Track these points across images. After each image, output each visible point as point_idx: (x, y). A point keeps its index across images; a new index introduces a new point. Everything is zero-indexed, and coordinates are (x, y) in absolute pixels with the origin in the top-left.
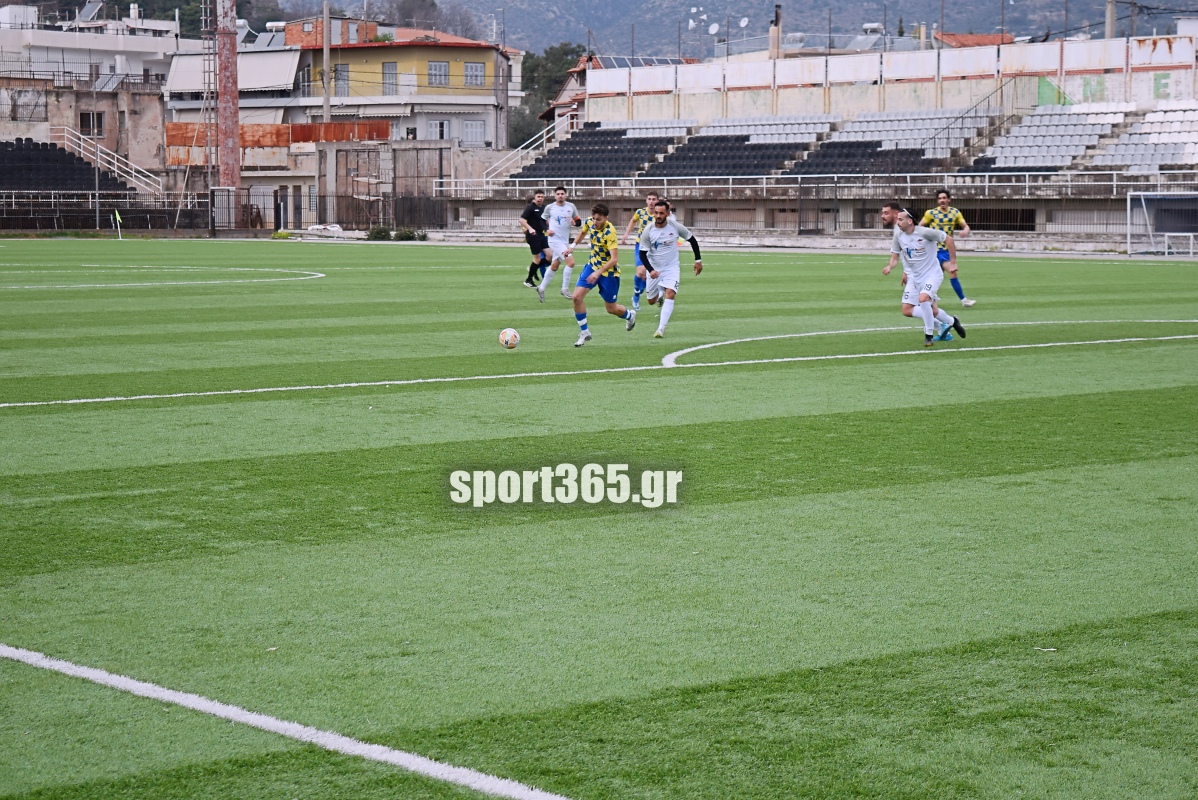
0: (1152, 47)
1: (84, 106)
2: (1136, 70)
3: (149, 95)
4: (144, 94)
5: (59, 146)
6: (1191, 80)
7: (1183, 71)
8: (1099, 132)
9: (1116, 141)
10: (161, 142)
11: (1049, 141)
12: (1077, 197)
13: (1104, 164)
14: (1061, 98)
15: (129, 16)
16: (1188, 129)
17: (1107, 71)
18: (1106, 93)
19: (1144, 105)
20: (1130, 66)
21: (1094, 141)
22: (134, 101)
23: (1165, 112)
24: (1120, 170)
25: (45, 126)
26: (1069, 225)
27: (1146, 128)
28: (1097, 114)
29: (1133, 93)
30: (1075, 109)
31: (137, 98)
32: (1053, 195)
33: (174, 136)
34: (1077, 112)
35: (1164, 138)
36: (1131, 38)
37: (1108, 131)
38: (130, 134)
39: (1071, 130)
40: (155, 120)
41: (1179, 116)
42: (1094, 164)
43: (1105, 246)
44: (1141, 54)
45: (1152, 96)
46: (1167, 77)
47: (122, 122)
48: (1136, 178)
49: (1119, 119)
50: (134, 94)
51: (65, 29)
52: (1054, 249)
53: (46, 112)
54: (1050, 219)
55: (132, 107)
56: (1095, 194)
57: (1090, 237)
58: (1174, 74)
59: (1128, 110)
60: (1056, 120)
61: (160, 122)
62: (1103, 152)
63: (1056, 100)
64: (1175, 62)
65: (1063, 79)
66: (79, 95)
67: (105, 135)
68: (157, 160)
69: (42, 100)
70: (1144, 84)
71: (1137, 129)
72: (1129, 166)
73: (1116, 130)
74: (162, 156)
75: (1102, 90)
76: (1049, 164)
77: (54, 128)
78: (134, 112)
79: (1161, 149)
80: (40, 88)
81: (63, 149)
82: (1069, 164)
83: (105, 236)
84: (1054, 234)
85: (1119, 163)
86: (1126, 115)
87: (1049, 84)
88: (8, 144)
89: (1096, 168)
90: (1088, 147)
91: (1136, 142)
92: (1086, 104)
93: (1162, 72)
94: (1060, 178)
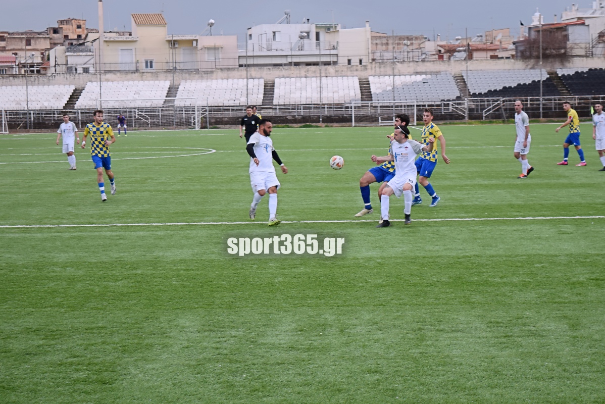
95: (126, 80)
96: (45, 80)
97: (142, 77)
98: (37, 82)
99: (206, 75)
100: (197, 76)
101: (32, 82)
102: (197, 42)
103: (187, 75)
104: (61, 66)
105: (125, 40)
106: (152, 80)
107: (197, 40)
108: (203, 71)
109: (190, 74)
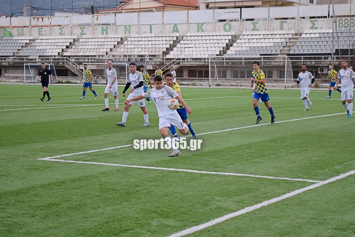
0: (37, 20)
2: (33, 27)
6: (49, 30)
7: (47, 27)
8: (22, 45)
9: (26, 48)
11: (6, 48)
12: (13, 65)
13: (22, 55)
14: (11, 35)
16: (48, 45)
17: (24, 27)
18: (24, 33)
19: (36, 38)
20: (31, 25)
21: (20, 48)
23: (41, 40)
24: (27, 57)
26: (11, 74)
27: (35, 44)
28: (21, 40)
29: (32, 34)
30: (15, 38)
32: (7, 64)
34: (15, 39)
35: (41, 47)
36: (31, 17)
37: (24, 45)
39: (13, 45)
41: (45, 41)
42: (19, 55)
43: (19, 80)
44: (34, 22)
45: (38, 34)
46: (42, 29)
48: (32, 60)
49: (28, 41)
52: (4, 81)
54: (6, 72)
56: (20, 64)
57: (16, 77)
58: (44, 28)
59: (30, 39)
60: (9, 41)
62: (22, 51)
63: (9, 35)
64: (44, 25)
65: (11, 29)
70: (35, 31)
71: (33, 44)
72: (30, 56)
73: (27, 45)
75: (23, 33)
76: (6, 55)
79: (40, 51)
82: (12, 55)
84: (6, 77)
85: (27, 55)
86: (30, 40)
87: (7, 30)
89: (20, 56)
90: (18, 50)
91: (32, 49)
92: (18, 37)
93: (40, 27)
94: (9, 59)
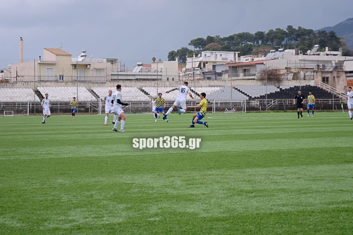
1: (323, 76)
3: (342, 72)
4: (341, 71)
5: (318, 87)
10: (345, 85)
15: (325, 50)
22: (338, 74)
25: (313, 81)
31: (339, 73)
33: (349, 83)
38: (337, 83)
40: (344, 79)
47: (334, 80)
50: (338, 72)
51: (308, 54)
53: (314, 77)
55: (337, 75)
61: (345, 79)
66: (322, 72)
67: (329, 83)
68: (344, 90)
69: (312, 74)
74: (345, 89)
77: (316, 82)
78: (338, 77)
80: (312, 71)
81: (319, 88)
83: (336, 112)
88: (304, 86)
95: (57, 86)
96: (11, 85)
97: (66, 84)
98: (5, 86)
99: (102, 84)
100: (97, 85)
101: (3, 86)
102: (90, 66)
103: (91, 84)
104: (20, 77)
105: (51, 63)
106: (72, 86)
107: (90, 65)
108: (100, 82)
109: (93, 84)
